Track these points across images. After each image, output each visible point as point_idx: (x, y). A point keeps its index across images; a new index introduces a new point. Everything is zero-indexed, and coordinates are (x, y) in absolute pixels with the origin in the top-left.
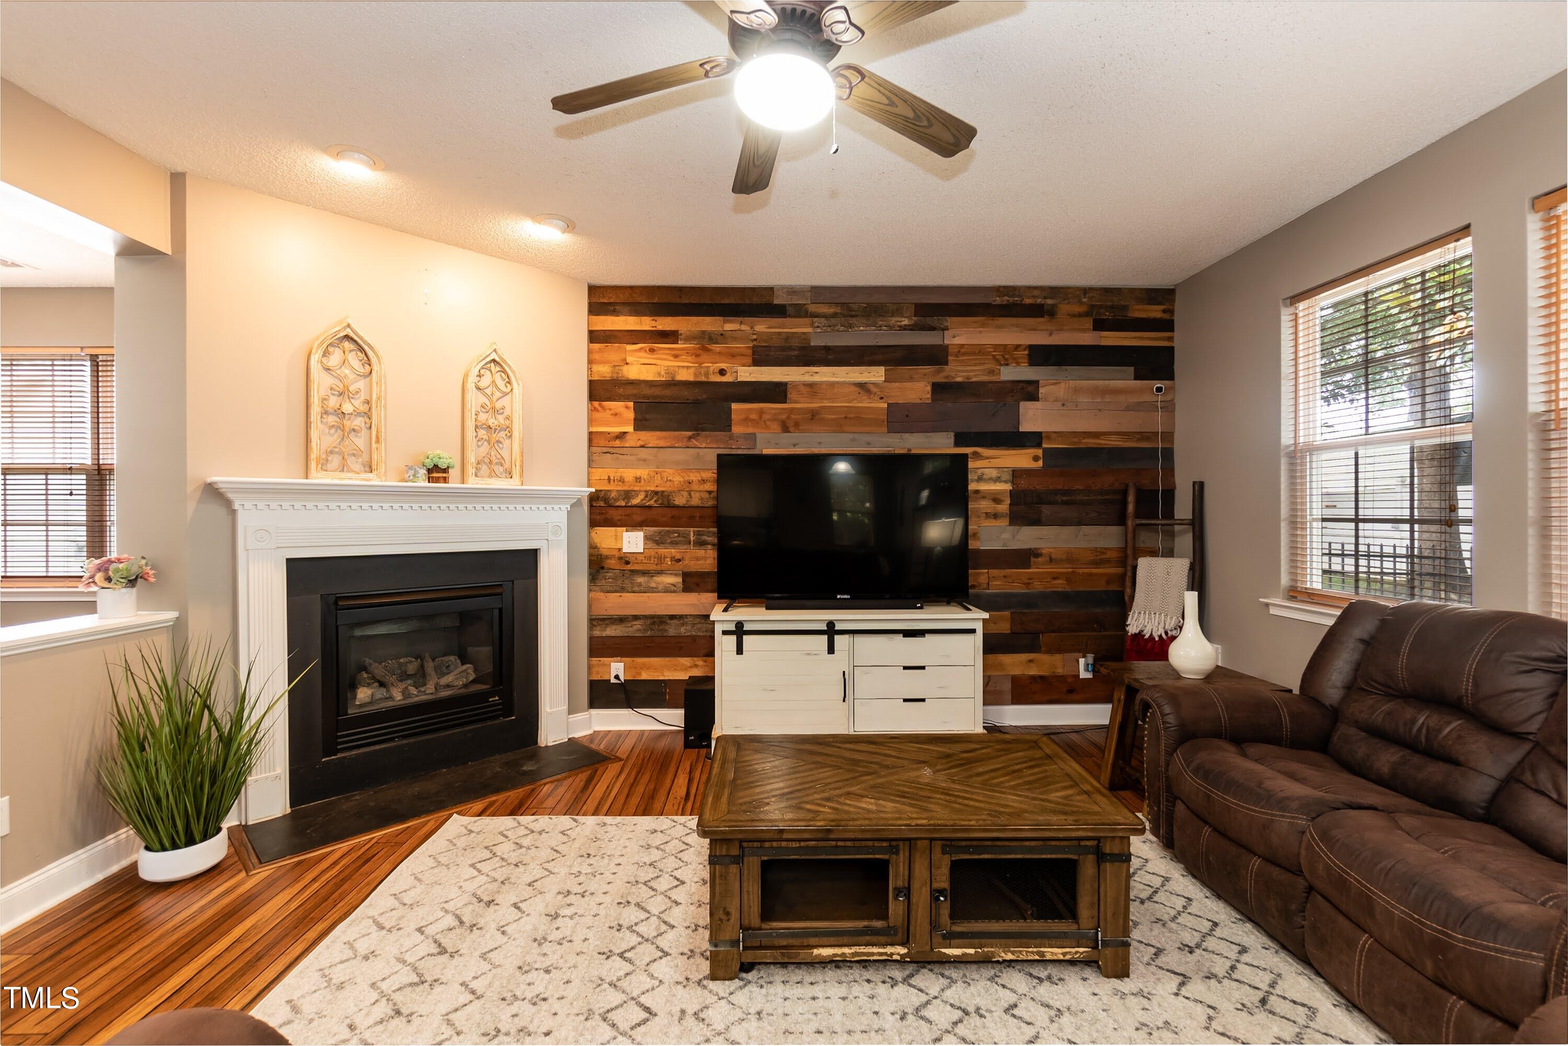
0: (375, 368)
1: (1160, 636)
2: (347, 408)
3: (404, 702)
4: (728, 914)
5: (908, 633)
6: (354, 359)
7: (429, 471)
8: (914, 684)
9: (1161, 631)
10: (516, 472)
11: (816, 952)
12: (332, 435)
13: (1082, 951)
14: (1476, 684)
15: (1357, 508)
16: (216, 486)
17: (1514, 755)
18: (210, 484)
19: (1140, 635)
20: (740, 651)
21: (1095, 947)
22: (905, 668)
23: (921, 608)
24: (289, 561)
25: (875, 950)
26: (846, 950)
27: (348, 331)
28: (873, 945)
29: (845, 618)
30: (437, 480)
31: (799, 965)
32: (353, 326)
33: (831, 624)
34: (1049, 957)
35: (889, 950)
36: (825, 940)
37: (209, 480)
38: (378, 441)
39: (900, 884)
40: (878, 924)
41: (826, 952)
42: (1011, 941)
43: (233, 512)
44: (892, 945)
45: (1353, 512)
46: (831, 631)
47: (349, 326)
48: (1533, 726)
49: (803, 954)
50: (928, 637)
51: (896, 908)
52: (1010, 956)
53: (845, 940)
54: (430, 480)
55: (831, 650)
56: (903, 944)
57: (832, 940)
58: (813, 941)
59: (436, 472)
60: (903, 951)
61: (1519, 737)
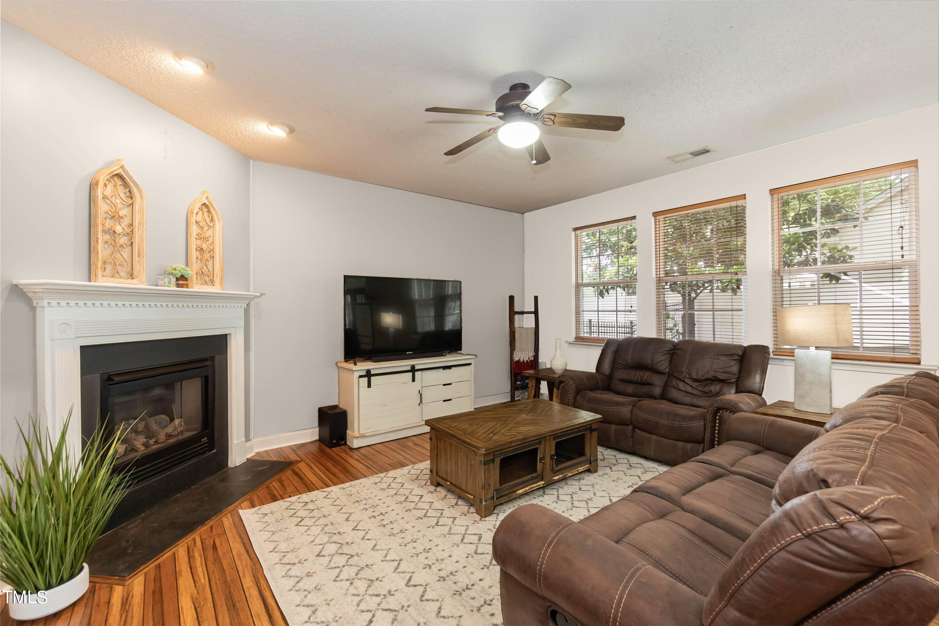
0: (138, 200)
1: (527, 361)
2: (119, 229)
3: (146, 451)
4: (490, 486)
5: (445, 368)
6: (121, 191)
7: (177, 279)
8: (447, 392)
9: (527, 359)
10: (217, 280)
11: (518, 492)
12: (106, 249)
13: (587, 466)
14: (652, 360)
15: (617, 307)
16: (21, 287)
17: (664, 378)
18: (16, 285)
19: (518, 361)
20: (369, 386)
21: (590, 463)
22: (444, 385)
23: (445, 355)
24: (82, 348)
25: (535, 485)
26: (527, 488)
27: (121, 171)
28: (533, 484)
29: (419, 363)
30: (181, 286)
31: (515, 499)
32: (126, 167)
33: (413, 367)
34: (580, 471)
35: (539, 484)
36: (519, 487)
37: (15, 282)
38: (139, 256)
39: (541, 456)
40: (534, 475)
41: (521, 491)
42: (571, 469)
43: (33, 309)
44: (538, 482)
45: (615, 308)
46: (413, 370)
47: (122, 167)
48: (667, 370)
49: (514, 495)
50: (453, 369)
51: (539, 466)
52: (571, 474)
53: (525, 484)
54: (178, 285)
55: (414, 380)
56: (541, 481)
57: (522, 486)
58: (515, 489)
59: (182, 280)
60: (543, 482)
61: (663, 374)
